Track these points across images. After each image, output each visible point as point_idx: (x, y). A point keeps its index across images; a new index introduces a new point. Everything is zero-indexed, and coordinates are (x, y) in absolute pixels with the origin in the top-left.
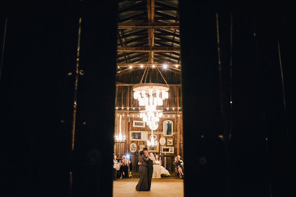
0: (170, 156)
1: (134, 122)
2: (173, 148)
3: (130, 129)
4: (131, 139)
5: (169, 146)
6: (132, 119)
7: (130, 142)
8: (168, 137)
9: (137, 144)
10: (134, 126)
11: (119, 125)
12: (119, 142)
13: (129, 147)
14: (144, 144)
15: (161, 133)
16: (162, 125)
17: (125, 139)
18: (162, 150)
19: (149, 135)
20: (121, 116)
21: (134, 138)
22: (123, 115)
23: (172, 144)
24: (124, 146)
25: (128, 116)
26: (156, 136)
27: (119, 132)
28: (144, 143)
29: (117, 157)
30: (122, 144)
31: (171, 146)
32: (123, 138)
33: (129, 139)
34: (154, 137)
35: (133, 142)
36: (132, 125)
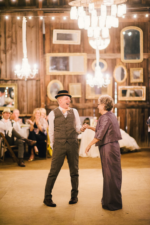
0: (138, 107)
1: (55, 32)
2: (144, 88)
3: (47, 48)
4: (51, 71)
5: (135, 84)
6: (50, 27)
7: (48, 79)
8: (133, 65)
9: (63, 82)
10: (55, 41)
11: (21, 42)
12: (23, 80)
13: (46, 88)
14: (78, 81)
15: (116, 56)
16: (118, 38)
17: (35, 72)
18: (120, 92)
19: (90, 61)
20: (24, 18)
21: (57, 69)
22: (30, 18)
23: (141, 80)
24: (34, 88)
25: (41, 18)
26: (104, 62)
27: (22, 56)
28: (78, 79)
29: (21, 111)
30: (30, 83)
31: (139, 84)
32: (32, 69)
33: (45, 71)
34: (101, 65)
35: (54, 77)
36: (51, 40)
